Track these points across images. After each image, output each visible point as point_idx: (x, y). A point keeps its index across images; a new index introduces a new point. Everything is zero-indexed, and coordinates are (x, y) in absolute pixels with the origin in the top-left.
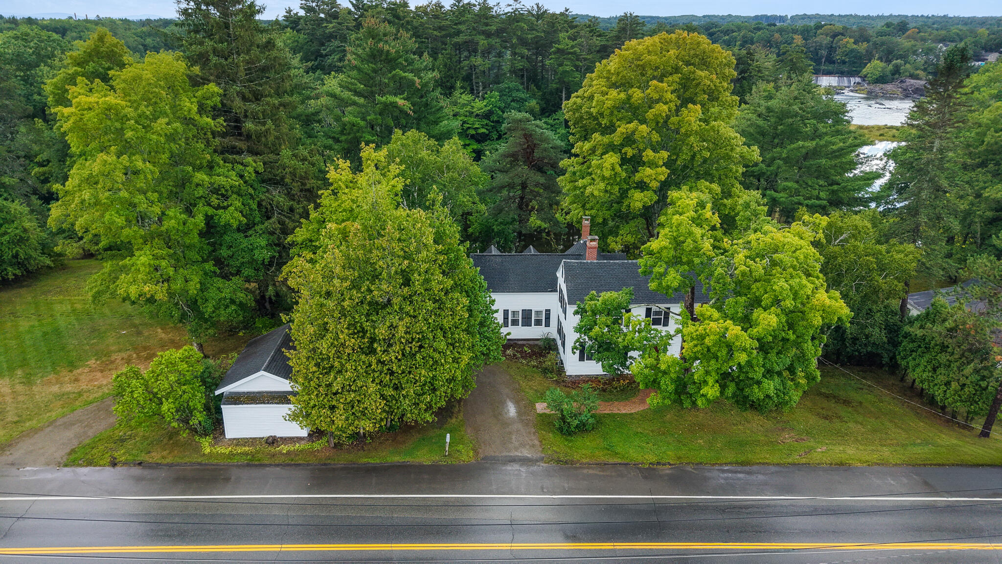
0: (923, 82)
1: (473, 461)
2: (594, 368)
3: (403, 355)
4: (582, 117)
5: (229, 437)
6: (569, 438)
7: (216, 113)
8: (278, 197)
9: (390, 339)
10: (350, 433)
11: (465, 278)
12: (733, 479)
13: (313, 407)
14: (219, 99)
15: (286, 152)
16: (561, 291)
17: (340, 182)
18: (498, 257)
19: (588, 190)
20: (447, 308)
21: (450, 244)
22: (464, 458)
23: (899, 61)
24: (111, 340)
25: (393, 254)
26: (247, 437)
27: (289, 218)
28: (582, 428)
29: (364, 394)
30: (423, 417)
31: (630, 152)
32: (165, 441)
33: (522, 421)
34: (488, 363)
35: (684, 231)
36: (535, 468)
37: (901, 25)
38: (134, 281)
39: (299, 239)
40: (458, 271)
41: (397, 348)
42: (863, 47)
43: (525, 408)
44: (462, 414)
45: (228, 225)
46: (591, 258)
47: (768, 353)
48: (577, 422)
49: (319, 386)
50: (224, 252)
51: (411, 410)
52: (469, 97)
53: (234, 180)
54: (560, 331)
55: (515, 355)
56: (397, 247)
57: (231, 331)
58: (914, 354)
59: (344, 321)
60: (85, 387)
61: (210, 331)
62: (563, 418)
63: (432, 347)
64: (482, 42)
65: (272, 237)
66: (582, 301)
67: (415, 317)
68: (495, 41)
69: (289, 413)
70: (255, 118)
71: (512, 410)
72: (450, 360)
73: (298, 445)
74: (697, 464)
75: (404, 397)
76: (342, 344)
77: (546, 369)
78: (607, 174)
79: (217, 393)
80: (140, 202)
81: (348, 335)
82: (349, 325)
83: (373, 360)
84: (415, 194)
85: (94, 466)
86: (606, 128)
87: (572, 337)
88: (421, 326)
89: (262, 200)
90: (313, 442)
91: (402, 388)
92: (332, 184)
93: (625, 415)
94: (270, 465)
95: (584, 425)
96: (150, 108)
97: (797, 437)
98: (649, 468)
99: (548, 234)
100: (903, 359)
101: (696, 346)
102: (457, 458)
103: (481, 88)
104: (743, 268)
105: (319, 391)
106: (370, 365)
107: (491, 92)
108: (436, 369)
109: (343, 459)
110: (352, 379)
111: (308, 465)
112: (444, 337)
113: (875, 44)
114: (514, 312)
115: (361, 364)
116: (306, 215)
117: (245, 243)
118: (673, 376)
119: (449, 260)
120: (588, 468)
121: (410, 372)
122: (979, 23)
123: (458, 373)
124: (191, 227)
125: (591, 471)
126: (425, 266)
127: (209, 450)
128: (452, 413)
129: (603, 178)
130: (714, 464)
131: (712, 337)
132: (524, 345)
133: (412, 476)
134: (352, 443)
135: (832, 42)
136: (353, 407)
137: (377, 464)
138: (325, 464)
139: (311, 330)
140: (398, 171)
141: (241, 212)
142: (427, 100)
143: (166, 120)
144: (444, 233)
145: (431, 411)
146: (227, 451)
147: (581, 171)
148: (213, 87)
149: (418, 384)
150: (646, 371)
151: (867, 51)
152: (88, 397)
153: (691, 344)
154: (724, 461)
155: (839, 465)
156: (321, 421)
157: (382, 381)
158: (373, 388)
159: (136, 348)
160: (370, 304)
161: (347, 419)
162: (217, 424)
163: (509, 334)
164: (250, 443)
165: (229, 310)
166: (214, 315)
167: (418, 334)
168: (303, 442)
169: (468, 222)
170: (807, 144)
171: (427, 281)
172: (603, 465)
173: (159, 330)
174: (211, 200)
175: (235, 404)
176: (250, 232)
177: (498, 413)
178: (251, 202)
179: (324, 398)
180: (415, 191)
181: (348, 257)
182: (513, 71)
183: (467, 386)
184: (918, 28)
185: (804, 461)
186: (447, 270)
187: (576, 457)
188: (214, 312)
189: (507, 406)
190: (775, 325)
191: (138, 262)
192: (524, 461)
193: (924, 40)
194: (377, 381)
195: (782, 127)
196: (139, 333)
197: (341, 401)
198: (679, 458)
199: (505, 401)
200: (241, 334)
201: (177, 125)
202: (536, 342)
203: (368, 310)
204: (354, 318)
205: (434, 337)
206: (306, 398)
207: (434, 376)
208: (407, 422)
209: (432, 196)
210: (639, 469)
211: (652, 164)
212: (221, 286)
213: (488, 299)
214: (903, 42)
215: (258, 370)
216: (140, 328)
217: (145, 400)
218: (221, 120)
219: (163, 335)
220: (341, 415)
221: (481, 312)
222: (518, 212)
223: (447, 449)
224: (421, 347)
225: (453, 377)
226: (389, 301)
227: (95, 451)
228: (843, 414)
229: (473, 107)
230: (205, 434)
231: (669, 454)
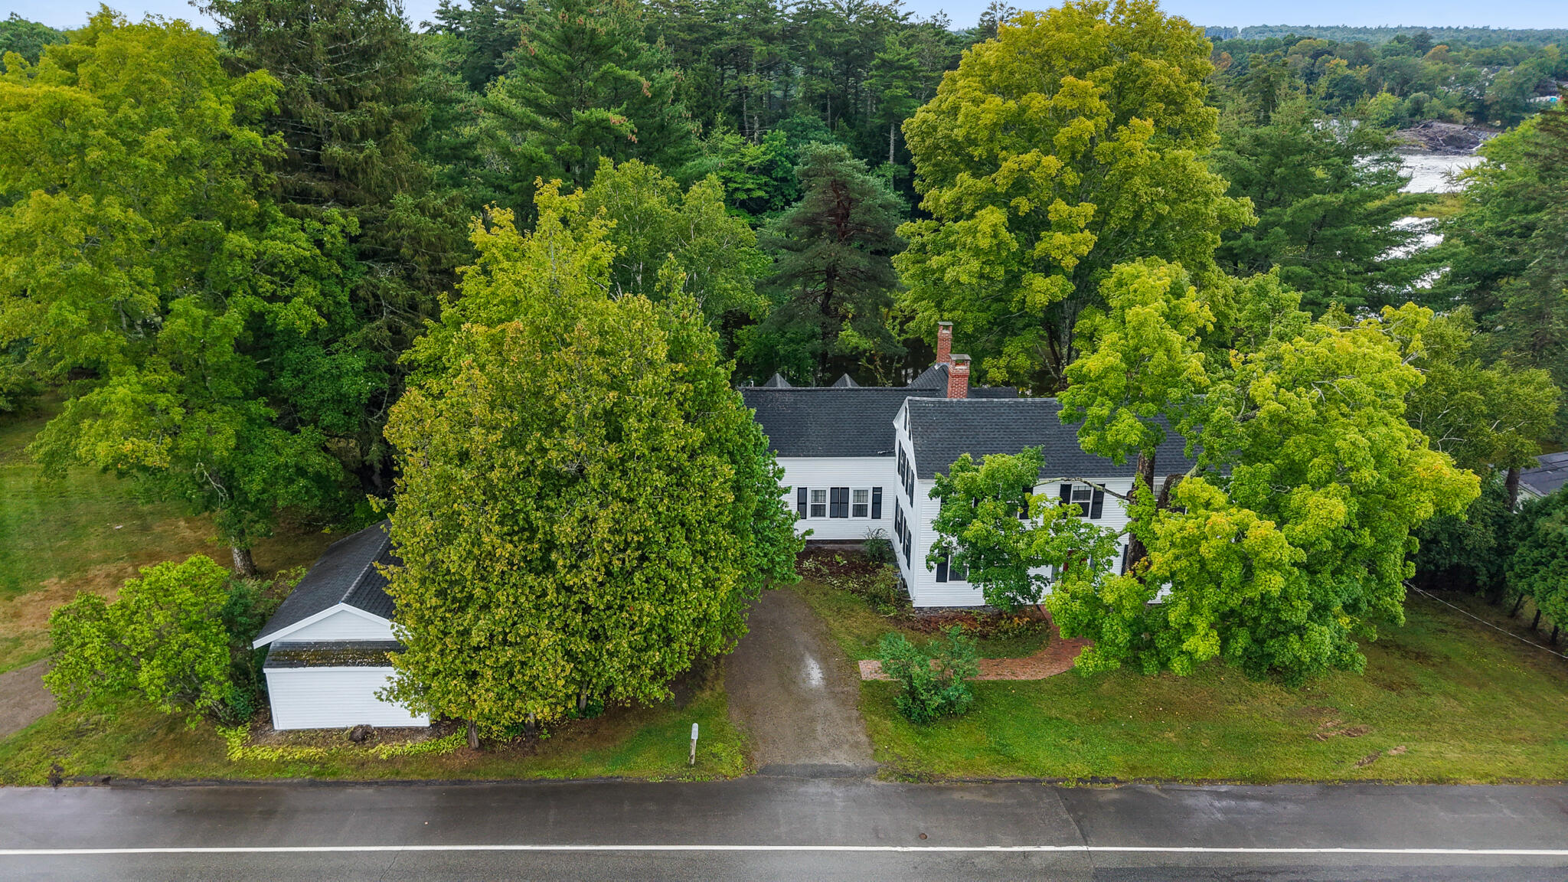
0: (1460, 127)
1: (742, 775)
2: (966, 595)
3: (609, 573)
4: (937, 147)
5: (281, 728)
6: (923, 729)
7: (269, 122)
8: (387, 279)
9: (581, 544)
10: (506, 724)
11: (727, 427)
12: (1239, 812)
13: (435, 675)
14: (274, 98)
15: (403, 199)
16: (902, 454)
17: (494, 250)
18: (787, 394)
19: (949, 276)
20: (693, 485)
21: (699, 363)
22: (726, 769)
23: (1421, 94)
24: (92, 542)
25: (589, 380)
26: (316, 727)
27: (408, 319)
28: (949, 711)
29: (532, 650)
30: (647, 691)
31: (1024, 205)
32: (161, 734)
33: (834, 695)
34: (771, 586)
35: (1151, 336)
36: (860, 790)
37: (1421, 41)
38: (107, 432)
39: (422, 357)
40: (714, 414)
41: (596, 561)
42: (1361, 73)
43: (841, 670)
44: (721, 682)
45: (291, 332)
46: (956, 394)
47: (1315, 573)
48: (938, 700)
49: (445, 634)
50: (286, 381)
51: (625, 679)
52: (738, 139)
53: (302, 247)
54: (900, 526)
55: (818, 570)
56: (595, 366)
57: (311, 526)
58: (1542, 570)
59: (493, 509)
60: (30, 628)
61: (258, 526)
62: (912, 693)
63: (664, 558)
64: (758, 47)
65: (376, 355)
66: (946, 472)
67: (631, 501)
68: (781, 49)
69: (388, 685)
70: (346, 137)
71: (815, 674)
72: (700, 583)
73: (409, 743)
74: (1167, 781)
75: (611, 655)
76: (490, 553)
77: (875, 596)
78: (984, 243)
79: (258, 644)
80: (116, 285)
81: (501, 537)
82: (505, 516)
83: (549, 584)
84: (639, 278)
85: (20, 785)
86: (981, 163)
87: (924, 538)
88: (642, 518)
89: (358, 288)
90: (439, 737)
91: (607, 638)
92: (479, 254)
93: (1027, 683)
94: (355, 784)
95: (951, 704)
96: (142, 110)
97: (1347, 726)
98: (1078, 790)
99: (871, 360)
100: (1520, 577)
101: (1177, 558)
102: (712, 769)
103: (757, 126)
104: (1274, 406)
105: (445, 644)
106: (544, 594)
107: (773, 131)
108: (671, 600)
109: (493, 772)
110: (510, 622)
111: (427, 783)
112: (687, 538)
113: (1382, 68)
114: (816, 493)
115: (527, 591)
116: (434, 314)
117: (325, 364)
118: (1128, 615)
119: (698, 392)
120: (962, 789)
121: (621, 608)
122: (1539, 39)
123: (715, 609)
124: (218, 333)
125: (967, 797)
126: (647, 404)
127: (239, 754)
128: (704, 680)
129: (977, 252)
130: (1199, 782)
131: (1213, 543)
132: (834, 552)
133: (627, 807)
134: (513, 740)
135: (1313, 65)
136: (511, 675)
137: (559, 780)
138: (460, 782)
139: (426, 525)
140: (604, 232)
141: (319, 308)
142: (663, 119)
143: (169, 131)
144: (689, 341)
145: (663, 681)
146: (275, 756)
147: (934, 241)
148: (264, 77)
149: (637, 630)
150: (1076, 606)
151: (1369, 79)
152: (31, 648)
153: (1170, 555)
154: (1219, 775)
155: (1434, 781)
156: (450, 701)
157: (567, 625)
158: (548, 639)
159: (135, 557)
160: (544, 476)
161: (500, 697)
162: (260, 703)
163: (809, 532)
164: (320, 740)
165: (294, 488)
166: (265, 496)
167: (637, 533)
168: (420, 738)
169: (735, 340)
170: (1328, 198)
171: (654, 431)
172: (989, 785)
173: (182, 523)
174: (260, 283)
175: (291, 665)
176: (336, 345)
177: (789, 680)
178: (338, 290)
179: (455, 658)
180: (638, 272)
181: (501, 387)
182: (809, 98)
183: (732, 631)
184: (1447, 44)
185: (1369, 774)
186: (693, 412)
187: (939, 768)
188: (264, 491)
189: (806, 666)
190: (1341, 518)
191: (113, 397)
192: (839, 775)
193: (1457, 61)
194: (558, 624)
195: (1283, 169)
196: (145, 529)
197: (488, 663)
198: (1133, 768)
199: (802, 656)
200: (327, 530)
201: (190, 141)
202: (857, 547)
203: (541, 488)
204: (512, 503)
205: (668, 540)
206: (420, 657)
207: (669, 614)
208: (616, 701)
209: (666, 271)
210: (1059, 790)
211: (1066, 227)
212: (279, 443)
213: (771, 467)
214: (1428, 65)
215: (334, 602)
216: (149, 518)
217: (106, 660)
218: (278, 137)
219: (188, 533)
220: (487, 690)
221: (757, 493)
222: (822, 318)
223: (693, 753)
224: (643, 558)
225: (705, 616)
226: (581, 469)
227: (24, 754)
228: (1419, 679)
229: (743, 155)
230: (235, 722)
231: (1114, 760)
